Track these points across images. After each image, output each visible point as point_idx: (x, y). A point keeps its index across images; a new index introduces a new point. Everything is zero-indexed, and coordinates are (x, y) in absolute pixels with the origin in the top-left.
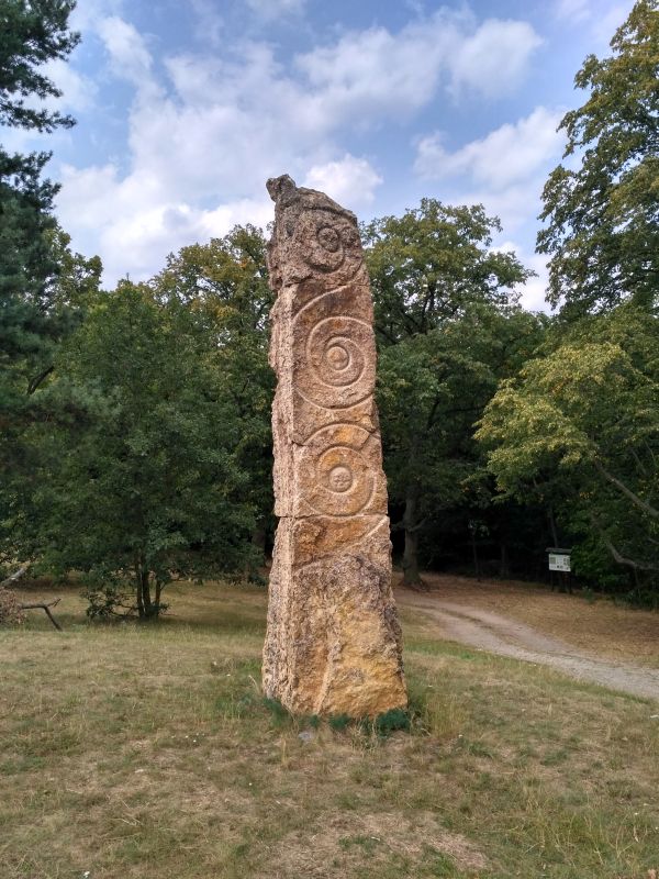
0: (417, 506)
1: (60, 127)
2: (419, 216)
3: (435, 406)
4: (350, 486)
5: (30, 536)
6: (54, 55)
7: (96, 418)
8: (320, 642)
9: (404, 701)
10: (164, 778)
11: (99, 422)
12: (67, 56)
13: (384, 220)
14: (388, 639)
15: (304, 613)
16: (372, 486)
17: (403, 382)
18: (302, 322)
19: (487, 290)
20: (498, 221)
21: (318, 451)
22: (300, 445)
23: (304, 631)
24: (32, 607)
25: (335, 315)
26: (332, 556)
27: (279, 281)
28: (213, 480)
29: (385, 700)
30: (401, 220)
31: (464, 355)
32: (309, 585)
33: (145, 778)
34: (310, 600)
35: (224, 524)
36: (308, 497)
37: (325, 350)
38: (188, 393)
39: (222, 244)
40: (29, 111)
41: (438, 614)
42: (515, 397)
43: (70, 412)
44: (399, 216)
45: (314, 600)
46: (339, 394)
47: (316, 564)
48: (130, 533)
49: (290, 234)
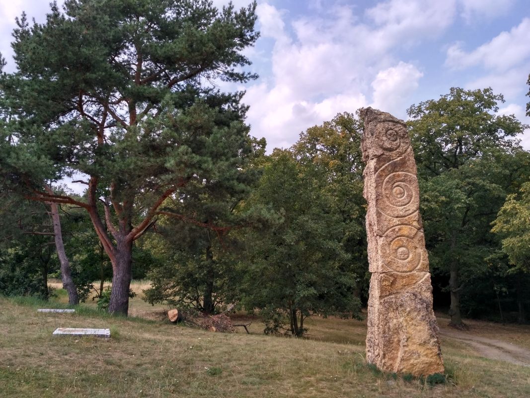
0: (458, 275)
1: (251, 79)
2: (450, 98)
3: (466, 213)
4: (408, 257)
5: (231, 289)
6: (247, 44)
7: (272, 225)
8: (396, 336)
9: (442, 370)
10: (322, 392)
11: (274, 227)
12: (254, 44)
13: (427, 102)
14: (432, 336)
15: (387, 321)
16: (420, 257)
17: (443, 198)
18: (380, 176)
19: (497, 139)
20: (502, 97)
21: (391, 239)
22: (381, 236)
23: (387, 330)
24: (239, 326)
25: (396, 171)
26: (400, 293)
27: (367, 157)
28: (329, 259)
29: (432, 368)
30: (438, 102)
31: (484, 180)
32: (388, 307)
33: (314, 391)
34: (389, 314)
35: (337, 283)
36: (386, 262)
37: (392, 189)
38: (315, 210)
39: (330, 124)
40: (236, 73)
41: (474, 344)
42: (517, 206)
43: (260, 222)
44: (437, 99)
45: (391, 315)
46: (400, 211)
47: (392, 296)
48: (286, 287)
49: (372, 135)
